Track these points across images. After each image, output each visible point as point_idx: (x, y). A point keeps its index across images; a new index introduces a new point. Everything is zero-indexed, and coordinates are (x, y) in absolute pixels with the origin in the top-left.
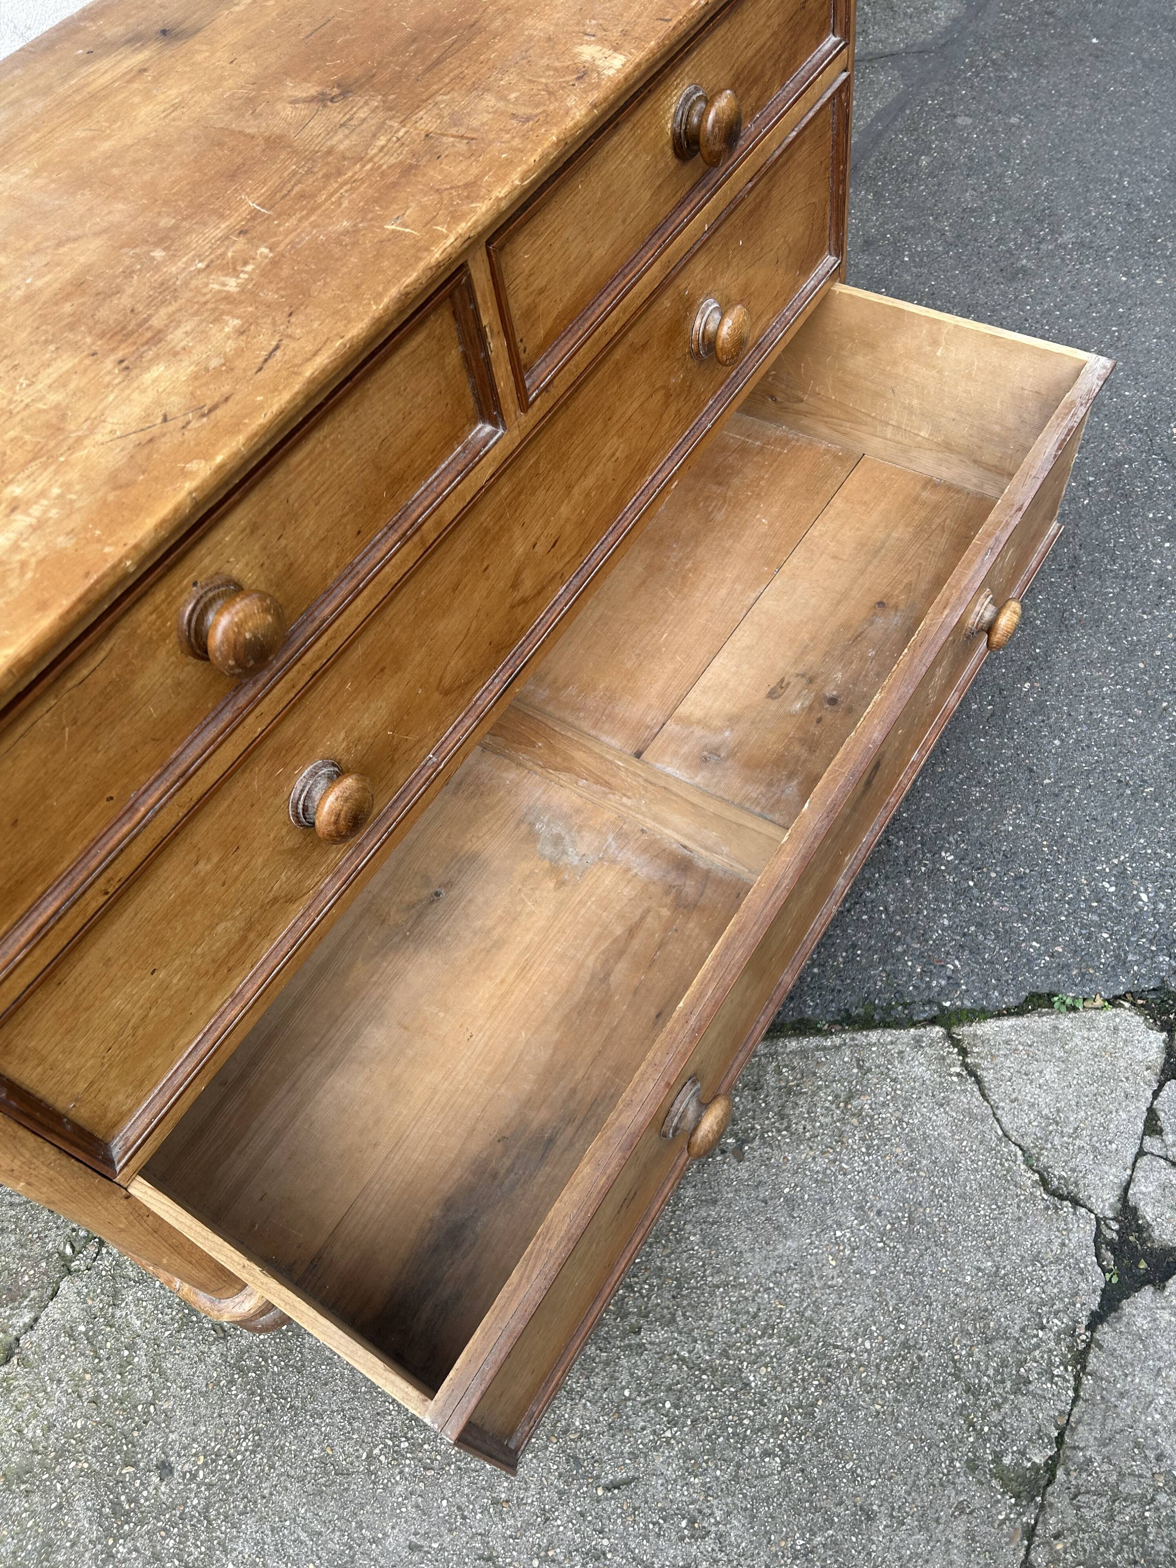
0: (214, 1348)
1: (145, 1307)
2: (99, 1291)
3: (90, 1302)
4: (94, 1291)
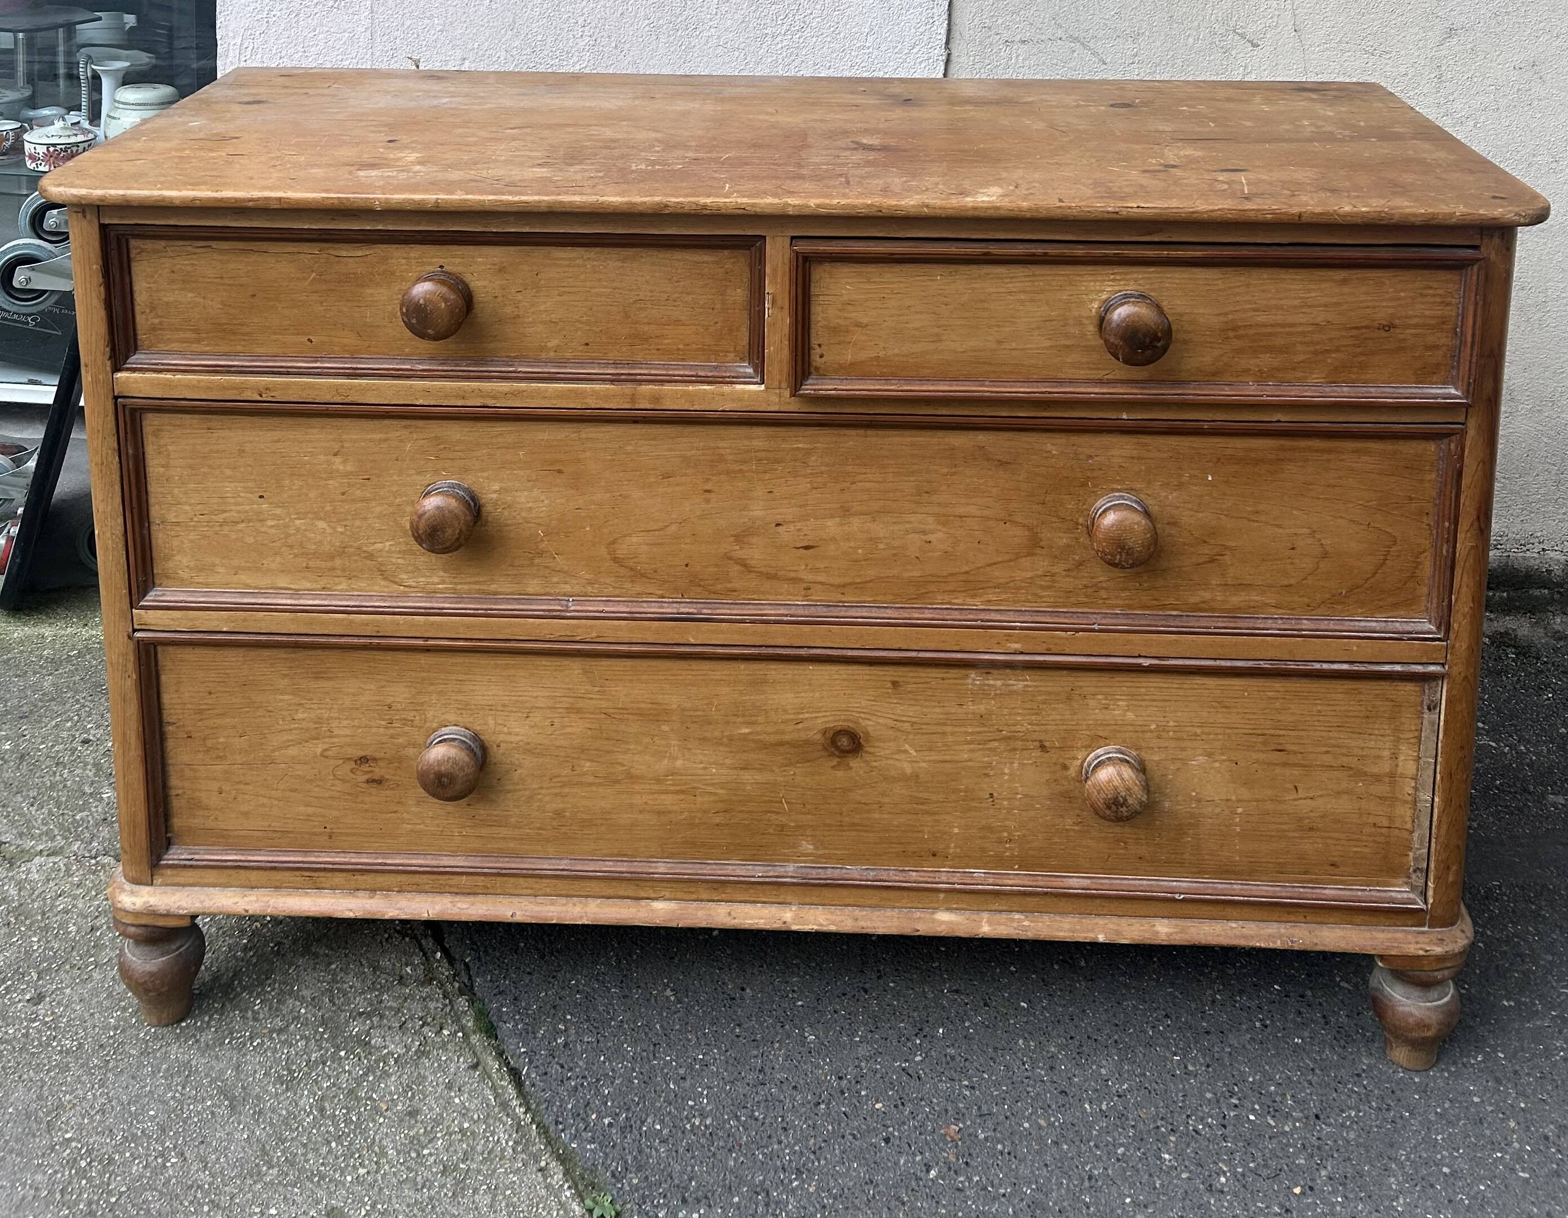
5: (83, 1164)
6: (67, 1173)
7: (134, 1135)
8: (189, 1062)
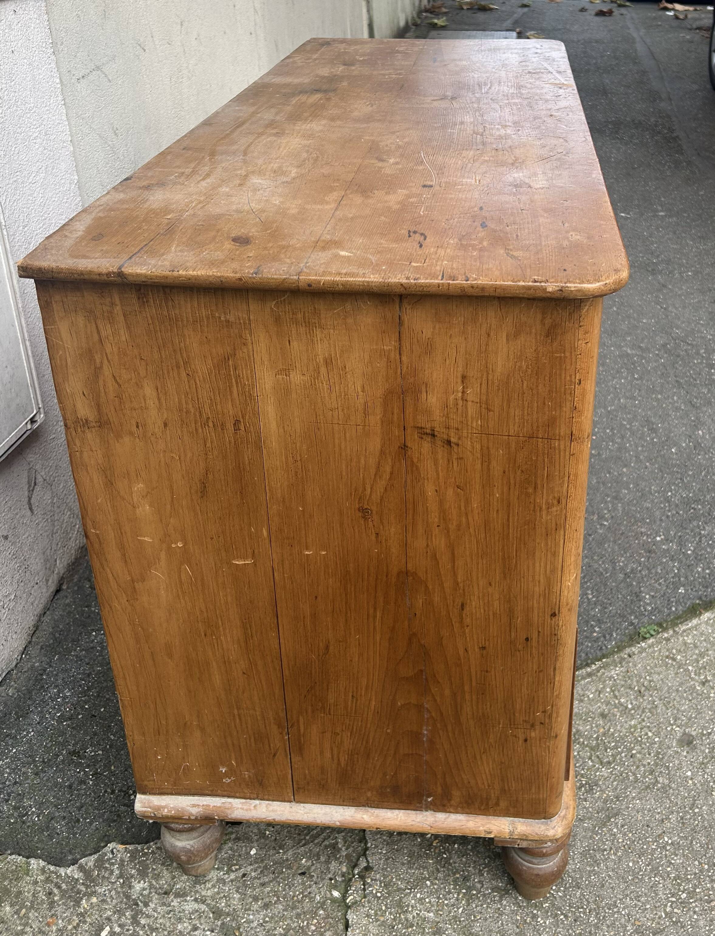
0: (504, 902)
1: (430, 902)
2: (384, 908)
3: (382, 919)
4: (381, 909)
5: (684, 896)
6: (694, 904)
7: (652, 871)
8: (581, 854)
